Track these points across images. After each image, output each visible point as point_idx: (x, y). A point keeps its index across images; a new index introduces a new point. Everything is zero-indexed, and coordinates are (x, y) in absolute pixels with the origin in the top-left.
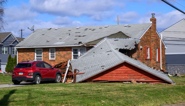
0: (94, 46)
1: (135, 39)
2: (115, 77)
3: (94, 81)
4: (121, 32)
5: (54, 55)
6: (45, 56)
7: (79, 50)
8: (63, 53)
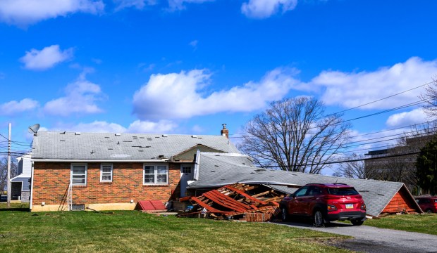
4: (200, 144)
5: (110, 174)
6: (92, 176)
7: (156, 167)
8: (127, 172)
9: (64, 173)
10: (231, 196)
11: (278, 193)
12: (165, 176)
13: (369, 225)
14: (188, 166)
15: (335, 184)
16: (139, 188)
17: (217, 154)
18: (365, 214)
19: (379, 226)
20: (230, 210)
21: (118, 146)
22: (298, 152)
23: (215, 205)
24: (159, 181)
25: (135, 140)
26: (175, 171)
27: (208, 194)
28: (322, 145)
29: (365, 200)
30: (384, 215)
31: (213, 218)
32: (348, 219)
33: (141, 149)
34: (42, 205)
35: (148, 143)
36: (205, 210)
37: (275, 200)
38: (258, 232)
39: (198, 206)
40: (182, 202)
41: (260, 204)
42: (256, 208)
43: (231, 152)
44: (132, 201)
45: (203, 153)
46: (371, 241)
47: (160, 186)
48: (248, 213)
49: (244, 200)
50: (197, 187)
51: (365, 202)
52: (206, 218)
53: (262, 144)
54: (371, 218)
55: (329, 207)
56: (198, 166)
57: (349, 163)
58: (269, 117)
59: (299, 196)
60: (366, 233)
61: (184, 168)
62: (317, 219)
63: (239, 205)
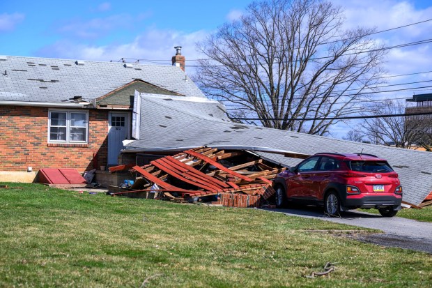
4: (140, 79)
7: (69, 115)
8: (22, 121)
10: (197, 167)
11: (270, 165)
12: (83, 130)
13: (406, 217)
14: (120, 115)
15: (359, 155)
16: (42, 149)
17: (168, 97)
18: (400, 201)
19: (419, 219)
20: (196, 188)
21: (5, 77)
22: (293, 93)
23: (172, 180)
24: (73, 138)
25: (31, 68)
26: (99, 123)
27: (159, 163)
28: (335, 84)
29: (402, 180)
30: (428, 203)
31: (168, 199)
32: (376, 207)
33: (44, 84)
35: (53, 75)
36: (156, 187)
37: (265, 175)
38: (247, 220)
39: (145, 181)
40: (113, 173)
41: (243, 180)
42: (236, 187)
43: (190, 95)
44: (30, 169)
45: (145, 95)
46: (406, 237)
47: (74, 146)
48: (226, 194)
49: (217, 174)
50: (137, 150)
51: (402, 183)
52: (158, 198)
53: (231, 78)
54: (409, 206)
55: (349, 189)
56: (138, 116)
57: (381, 119)
58: (244, 29)
59: (304, 170)
60: (400, 227)
61: (113, 119)
62: (330, 205)
63: (210, 182)
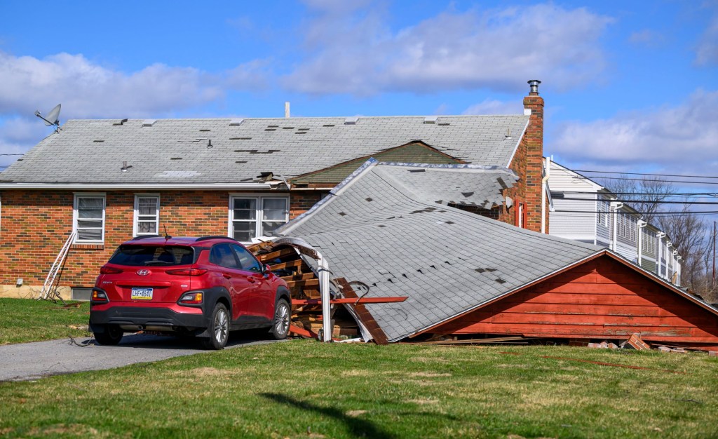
0: (332, 190)
1: (494, 168)
2: (552, 319)
3: (461, 337)
4: (420, 142)
5: (154, 218)
6: (116, 223)
7: (258, 203)
8: (190, 214)
9: (58, 215)
34: (19, 286)
45: (383, 165)
56: (331, 200)
